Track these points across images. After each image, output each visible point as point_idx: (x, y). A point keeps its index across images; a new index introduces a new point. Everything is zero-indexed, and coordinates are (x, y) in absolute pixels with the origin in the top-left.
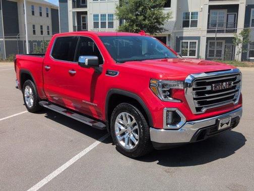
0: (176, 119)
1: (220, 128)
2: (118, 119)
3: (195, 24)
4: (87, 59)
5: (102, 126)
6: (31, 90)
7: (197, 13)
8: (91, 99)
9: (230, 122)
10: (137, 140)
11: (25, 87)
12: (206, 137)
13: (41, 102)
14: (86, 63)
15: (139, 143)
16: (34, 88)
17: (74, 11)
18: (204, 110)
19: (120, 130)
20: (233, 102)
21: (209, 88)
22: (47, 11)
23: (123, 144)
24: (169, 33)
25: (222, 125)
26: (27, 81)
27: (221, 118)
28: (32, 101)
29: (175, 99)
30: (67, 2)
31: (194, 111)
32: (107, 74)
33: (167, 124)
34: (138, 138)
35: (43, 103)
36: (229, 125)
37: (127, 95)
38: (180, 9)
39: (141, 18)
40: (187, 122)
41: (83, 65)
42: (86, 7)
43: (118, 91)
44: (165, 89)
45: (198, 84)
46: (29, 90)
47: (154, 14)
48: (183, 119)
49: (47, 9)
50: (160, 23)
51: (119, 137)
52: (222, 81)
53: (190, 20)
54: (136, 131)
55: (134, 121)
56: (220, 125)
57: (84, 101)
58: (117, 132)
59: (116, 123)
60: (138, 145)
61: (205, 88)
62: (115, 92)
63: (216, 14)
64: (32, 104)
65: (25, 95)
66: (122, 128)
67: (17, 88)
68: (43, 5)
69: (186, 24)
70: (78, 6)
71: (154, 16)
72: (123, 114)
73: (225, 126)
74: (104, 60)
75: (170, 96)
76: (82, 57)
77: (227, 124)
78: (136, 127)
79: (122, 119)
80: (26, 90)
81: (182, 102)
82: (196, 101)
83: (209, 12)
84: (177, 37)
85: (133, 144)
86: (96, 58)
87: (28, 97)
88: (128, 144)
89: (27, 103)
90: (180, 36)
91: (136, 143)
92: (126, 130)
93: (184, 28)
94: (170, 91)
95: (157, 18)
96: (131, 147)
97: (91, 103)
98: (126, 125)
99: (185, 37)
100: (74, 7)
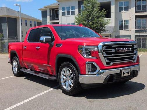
0: (94, 69)
1: (123, 75)
2: (62, 73)
3: (127, 27)
4: (45, 38)
5: (54, 78)
6: (16, 62)
7: (128, 21)
8: (48, 63)
9: (130, 72)
10: (72, 83)
11: (13, 61)
12: (114, 81)
13: (21, 69)
14: (44, 40)
15: (74, 85)
16: (18, 61)
17: (51, 22)
18: (111, 64)
19: (63, 79)
20: (132, 61)
21: (114, 51)
22: (35, 23)
23: (65, 87)
24: (110, 33)
25: (124, 73)
26: (14, 58)
27: (123, 69)
28: (17, 69)
29: (93, 57)
30: (46, 17)
31: (105, 64)
32: (56, 46)
33: (88, 72)
34: (73, 82)
35: (22, 70)
36: (129, 74)
37: (66, 57)
38: (116, 19)
39: (91, 23)
40: (100, 70)
41: (42, 42)
42: (58, 19)
43: (62, 55)
44: (87, 51)
45: (107, 48)
46: (15, 63)
47: (99, 21)
48: (98, 69)
49: (35, 22)
50: (103, 27)
51: (63, 84)
52: (123, 47)
53: (124, 25)
54: (72, 79)
55: (71, 72)
56: (122, 73)
57: (44, 64)
58: (62, 81)
59: (61, 75)
60: (73, 87)
61: (112, 50)
62: (60, 56)
63: (141, 21)
64: (17, 71)
65: (13, 66)
66: (65, 77)
67: (9, 62)
68: (33, 20)
69: (121, 28)
70: (53, 20)
71: (99, 22)
72: (65, 69)
73: (126, 75)
74: (55, 39)
75: (90, 55)
76: (42, 37)
77: (128, 73)
78: (72, 76)
79: (64, 72)
80: (14, 63)
81: (97, 58)
82: (106, 58)
83: (136, 20)
84: (116, 36)
85: (71, 87)
86: (50, 37)
87: (15, 67)
88: (68, 87)
89: (14, 71)
90: (118, 35)
91: (72, 85)
92: (67, 78)
93: (120, 30)
94: (90, 52)
95: (101, 24)
96: (70, 89)
97: (48, 65)
98: (67, 75)
99: (121, 36)
100: (51, 20)
